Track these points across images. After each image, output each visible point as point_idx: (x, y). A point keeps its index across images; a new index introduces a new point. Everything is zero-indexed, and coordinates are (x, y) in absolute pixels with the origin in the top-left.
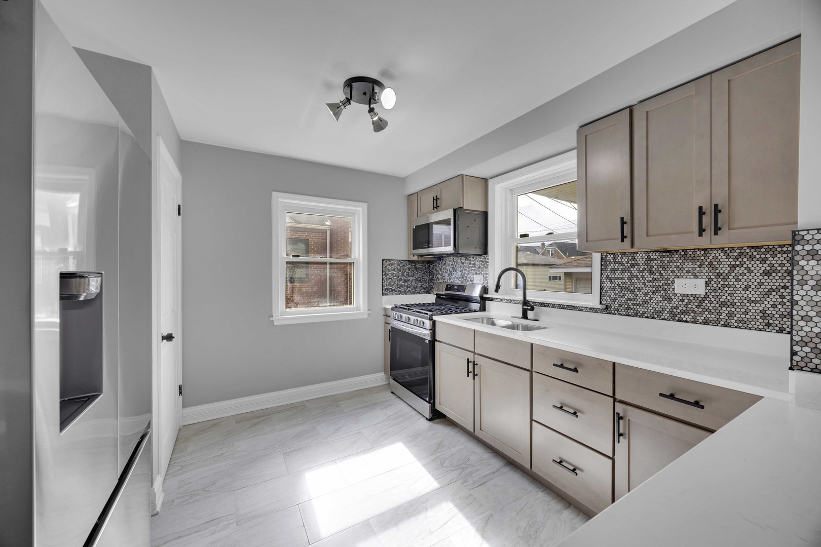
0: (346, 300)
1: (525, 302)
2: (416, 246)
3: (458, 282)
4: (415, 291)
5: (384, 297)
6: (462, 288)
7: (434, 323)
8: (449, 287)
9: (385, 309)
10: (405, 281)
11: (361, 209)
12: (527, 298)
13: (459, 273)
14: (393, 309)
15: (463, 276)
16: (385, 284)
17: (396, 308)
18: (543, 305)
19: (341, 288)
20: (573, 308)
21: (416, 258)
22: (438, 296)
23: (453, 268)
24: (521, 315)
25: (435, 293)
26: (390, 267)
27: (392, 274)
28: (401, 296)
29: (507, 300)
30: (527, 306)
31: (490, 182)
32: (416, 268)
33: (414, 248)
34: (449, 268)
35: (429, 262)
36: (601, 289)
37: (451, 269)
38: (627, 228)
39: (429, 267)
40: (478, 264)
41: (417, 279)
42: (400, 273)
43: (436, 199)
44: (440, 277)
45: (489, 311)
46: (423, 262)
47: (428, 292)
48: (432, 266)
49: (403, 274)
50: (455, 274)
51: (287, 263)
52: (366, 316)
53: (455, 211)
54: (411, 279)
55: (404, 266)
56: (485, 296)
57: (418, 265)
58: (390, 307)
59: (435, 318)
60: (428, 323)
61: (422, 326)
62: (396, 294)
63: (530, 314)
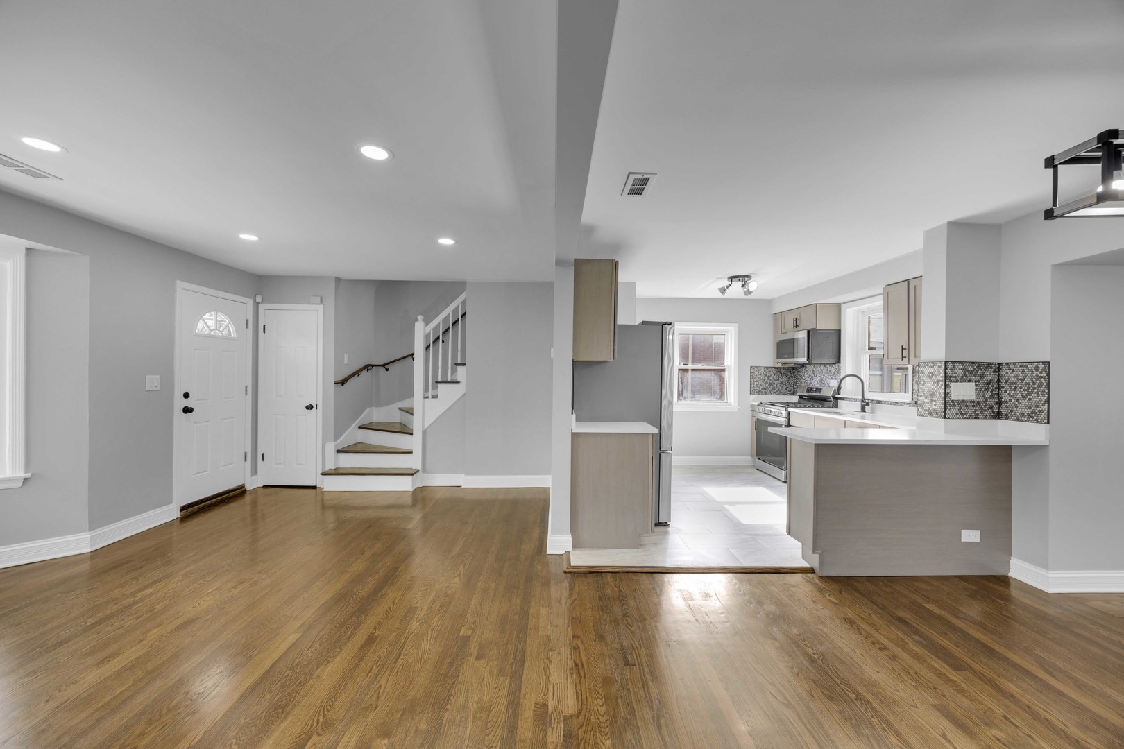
0: (721, 397)
1: (863, 400)
2: (779, 356)
3: (818, 386)
4: (780, 393)
5: (752, 396)
6: (819, 390)
7: (789, 413)
8: (809, 390)
9: (752, 406)
10: (770, 384)
11: (733, 328)
12: (865, 398)
13: (819, 378)
14: (759, 405)
15: (821, 381)
16: (752, 386)
17: (761, 404)
18: (878, 402)
19: (717, 388)
20: (896, 403)
21: (780, 365)
22: (801, 397)
23: (814, 374)
24: (860, 410)
25: (798, 394)
26: (757, 373)
27: (759, 378)
28: (767, 396)
29: (854, 399)
30: (865, 404)
31: (843, 306)
32: (781, 374)
33: (777, 358)
34: (811, 374)
35: (793, 368)
36: (913, 390)
37: (813, 375)
38: (905, 352)
39: (794, 372)
40: (833, 370)
41: (782, 383)
42: (766, 378)
43: (796, 320)
44: (803, 381)
45: (840, 408)
46: (788, 368)
47: (793, 394)
48: (796, 372)
49: (769, 378)
50: (815, 379)
51: (679, 370)
52: (736, 410)
53: (809, 332)
54: (776, 382)
55: (770, 371)
56: (837, 396)
57: (783, 371)
58: (756, 404)
59: (789, 409)
60: (784, 413)
61: (780, 415)
62: (762, 394)
63: (867, 408)
